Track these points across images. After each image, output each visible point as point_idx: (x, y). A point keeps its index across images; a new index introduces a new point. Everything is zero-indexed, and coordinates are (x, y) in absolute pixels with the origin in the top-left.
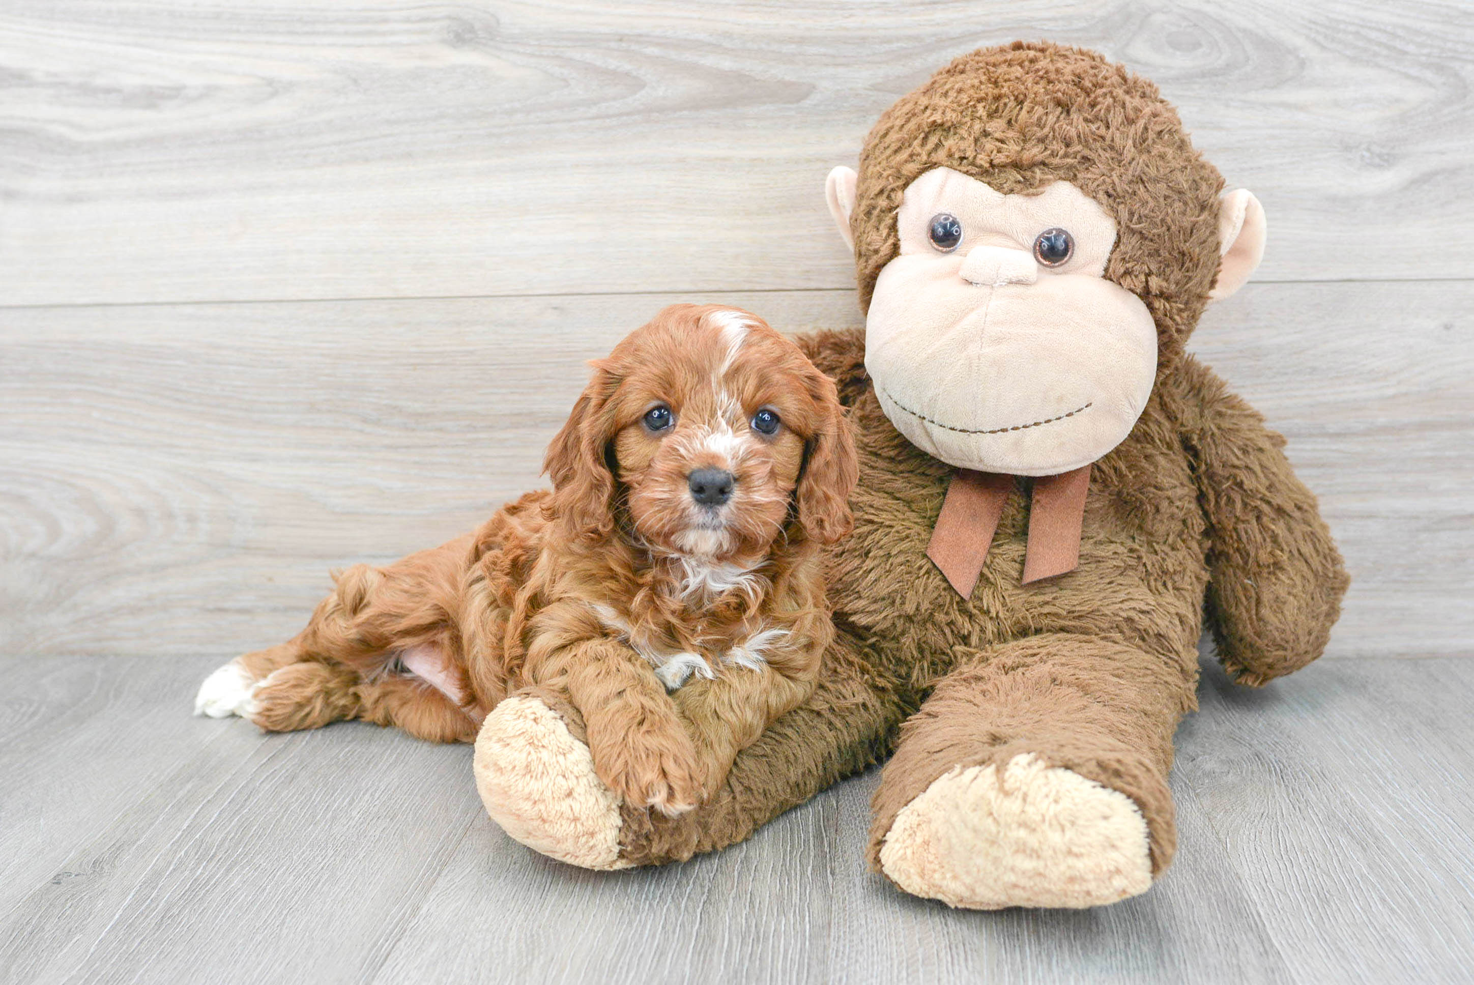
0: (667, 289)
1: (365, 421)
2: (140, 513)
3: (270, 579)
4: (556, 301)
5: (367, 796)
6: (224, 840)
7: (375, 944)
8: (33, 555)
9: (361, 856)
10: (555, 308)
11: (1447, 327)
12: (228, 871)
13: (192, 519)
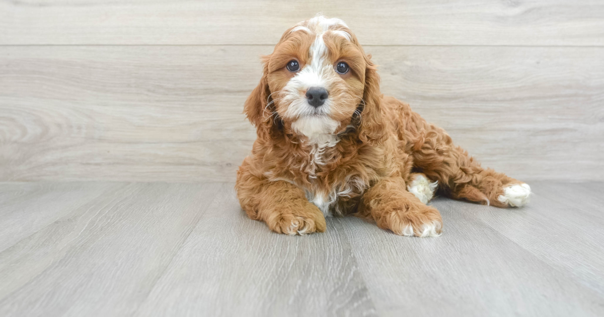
0: (264, 43)
1: (149, 91)
2: (59, 125)
3: (108, 152)
4: (223, 47)
5: (162, 208)
6: (114, 216)
7: (183, 233)
8: (15, 142)
9: (167, 218)
10: (222, 50)
11: (538, 63)
12: (120, 220)
13: (79, 128)
